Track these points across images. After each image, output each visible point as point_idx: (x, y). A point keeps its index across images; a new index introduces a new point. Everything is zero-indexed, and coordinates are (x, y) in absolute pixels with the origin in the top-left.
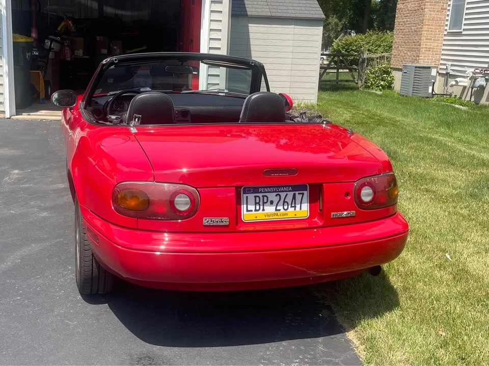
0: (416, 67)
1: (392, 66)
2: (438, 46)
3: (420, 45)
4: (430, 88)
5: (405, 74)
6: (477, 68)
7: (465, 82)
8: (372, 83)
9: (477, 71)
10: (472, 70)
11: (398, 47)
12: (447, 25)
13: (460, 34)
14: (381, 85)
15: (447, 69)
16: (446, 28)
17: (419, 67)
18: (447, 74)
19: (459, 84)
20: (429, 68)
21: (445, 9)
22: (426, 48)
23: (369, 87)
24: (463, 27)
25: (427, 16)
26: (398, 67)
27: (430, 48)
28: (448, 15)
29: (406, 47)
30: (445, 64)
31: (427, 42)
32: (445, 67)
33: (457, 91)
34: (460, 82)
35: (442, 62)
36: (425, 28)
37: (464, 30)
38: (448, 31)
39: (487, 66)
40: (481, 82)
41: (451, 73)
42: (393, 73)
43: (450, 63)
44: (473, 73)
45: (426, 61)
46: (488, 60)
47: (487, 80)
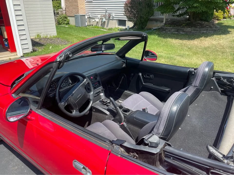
0: (80, 16)
1: (67, 15)
2: (84, 7)
3: (78, 7)
4: (86, 23)
5: (76, 18)
6: (102, 15)
7: (97, 20)
8: (61, 23)
11: (68, 8)
13: (92, 2)
14: (66, 23)
15: (89, 15)
17: (82, 16)
18: (90, 17)
19: (96, 21)
20: (85, 15)
22: (80, 8)
23: (60, 24)
26: (70, 16)
27: (81, 8)
29: (72, 7)
31: (80, 5)
32: (88, 15)
33: (95, 24)
34: (96, 20)
35: (86, 13)
38: (87, 1)
39: (104, 14)
40: (104, 20)
41: (91, 17)
42: (68, 18)
43: (90, 13)
44: (101, 17)
45: (81, 13)
46: (105, 12)
47: (106, 19)
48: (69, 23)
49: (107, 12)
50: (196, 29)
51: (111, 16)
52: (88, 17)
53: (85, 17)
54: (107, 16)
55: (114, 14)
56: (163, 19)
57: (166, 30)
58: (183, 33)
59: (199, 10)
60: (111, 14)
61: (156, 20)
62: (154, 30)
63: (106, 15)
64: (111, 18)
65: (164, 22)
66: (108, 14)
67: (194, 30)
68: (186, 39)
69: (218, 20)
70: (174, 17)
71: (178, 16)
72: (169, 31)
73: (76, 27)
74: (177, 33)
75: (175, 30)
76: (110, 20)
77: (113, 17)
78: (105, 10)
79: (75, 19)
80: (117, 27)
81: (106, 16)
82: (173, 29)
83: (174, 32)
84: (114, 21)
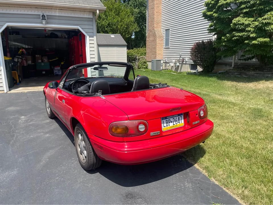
0: (156, 60)
1: (147, 61)
2: (162, 53)
3: (156, 53)
4: (161, 67)
6: (176, 60)
7: (172, 64)
10: (175, 60)
12: (164, 45)
13: (169, 48)
14: (144, 68)
15: (166, 60)
16: (164, 46)
18: (166, 62)
19: (171, 65)
20: (160, 60)
21: (163, 40)
23: (140, 68)
24: (170, 46)
25: (158, 43)
26: (149, 61)
27: (159, 54)
28: (164, 42)
29: (151, 53)
31: (158, 52)
32: (165, 60)
33: (170, 68)
35: (164, 58)
36: (157, 47)
37: (170, 47)
39: (179, 59)
40: (178, 64)
42: (148, 63)
43: (167, 58)
44: (175, 61)
45: (158, 58)
46: (179, 57)
47: (180, 64)
48: (147, 67)
49: (181, 57)
51: (184, 61)
53: (160, 62)
55: (187, 59)
56: (232, 63)
57: (230, 74)
58: (246, 76)
60: (184, 59)
61: (226, 64)
62: (220, 73)
64: (184, 63)
65: (233, 66)
66: (182, 59)
67: (257, 74)
71: (245, 60)
72: (232, 74)
73: (152, 71)
74: (240, 76)
75: (239, 73)
76: (183, 65)
77: (186, 62)
78: (179, 55)
79: (152, 64)
80: (189, 71)
81: (180, 61)
82: (236, 72)
83: (237, 76)
84: (187, 65)
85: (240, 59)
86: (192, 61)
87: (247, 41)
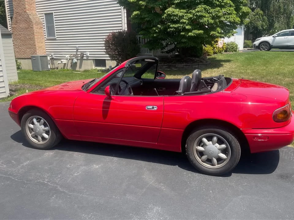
0: (40, 56)
2: (43, 45)
3: (35, 45)
5: (34, 61)
6: (71, 54)
7: (65, 61)
9: (71, 56)
10: (68, 56)
11: (19, 47)
12: (45, 35)
13: (55, 39)
15: (52, 56)
16: (45, 37)
17: (42, 56)
18: (53, 58)
19: (63, 62)
20: (46, 56)
21: (42, 28)
22: (38, 47)
24: (56, 36)
25: (35, 31)
26: (21, 57)
27: (40, 47)
28: (45, 31)
29: (25, 47)
30: (51, 54)
31: (38, 44)
32: (50, 55)
33: (61, 66)
34: (63, 61)
35: (47, 53)
36: (36, 37)
38: (47, 38)
39: (75, 53)
40: (75, 60)
41: (55, 58)
42: (19, 61)
43: (53, 53)
45: (40, 53)
46: (75, 51)
47: (77, 59)
48: (20, 67)
49: (79, 51)
50: (188, 64)
51: (84, 56)
52: (51, 58)
53: (47, 59)
54: (79, 56)
55: (89, 53)
58: (176, 69)
59: (187, 45)
60: (84, 53)
63: (77, 54)
64: (84, 58)
66: (80, 53)
67: (186, 65)
68: (180, 75)
69: (209, 55)
70: (163, 53)
74: (169, 69)
75: (167, 67)
76: (84, 61)
77: (88, 57)
78: (76, 48)
79: (32, 61)
80: (94, 68)
81: (77, 56)
82: (164, 66)
84: (89, 61)
85: (162, 52)
86: (108, 56)
87: (183, 33)
